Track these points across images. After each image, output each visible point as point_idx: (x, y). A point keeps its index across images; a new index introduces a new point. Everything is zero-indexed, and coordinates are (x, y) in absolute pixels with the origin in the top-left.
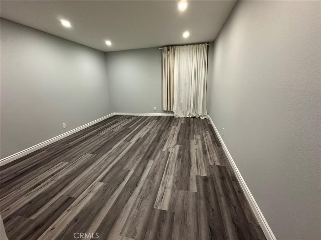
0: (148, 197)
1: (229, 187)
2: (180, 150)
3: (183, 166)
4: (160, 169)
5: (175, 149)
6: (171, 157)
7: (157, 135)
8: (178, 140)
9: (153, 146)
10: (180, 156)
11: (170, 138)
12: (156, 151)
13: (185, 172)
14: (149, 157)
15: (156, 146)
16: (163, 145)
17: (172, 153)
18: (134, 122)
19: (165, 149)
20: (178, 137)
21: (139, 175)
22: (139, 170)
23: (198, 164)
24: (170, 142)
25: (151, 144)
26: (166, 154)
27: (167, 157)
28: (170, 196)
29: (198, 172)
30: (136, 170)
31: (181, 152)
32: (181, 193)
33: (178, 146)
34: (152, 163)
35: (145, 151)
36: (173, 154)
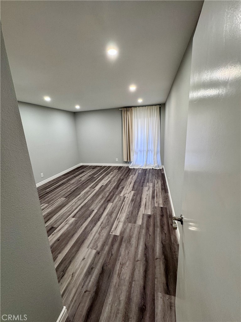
0: (106, 228)
1: (165, 222)
2: (134, 195)
3: (134, 207)
4: (117, 210)
5: (130, 195)
6: (126, 201)
7: (117, 183)
8: (133, 187)
9: (113, 193)
10: (133, 200)
11: (127, 186)
12: (114, 196)
13: (135, 212)
14: (109, 200)
15: (115, 192)
16: (121, 192)
17: (127, 197)
18: (98, 172)
19: (122, 195)
20: (134, 185)
21: (101, 213)
22: (101, 210)
23: (146, 206)
24: (127, 189)
25: (112, 191)
26: (122, 198)
27: (123, 201)
28: (122, 227)
29: (145, 211)
30: (98, 210)
31: (135, 197)
32: (130, 225)
33: (133, 192)
34: (111, 205)
35: (107, 196)
36: (127, 199)
